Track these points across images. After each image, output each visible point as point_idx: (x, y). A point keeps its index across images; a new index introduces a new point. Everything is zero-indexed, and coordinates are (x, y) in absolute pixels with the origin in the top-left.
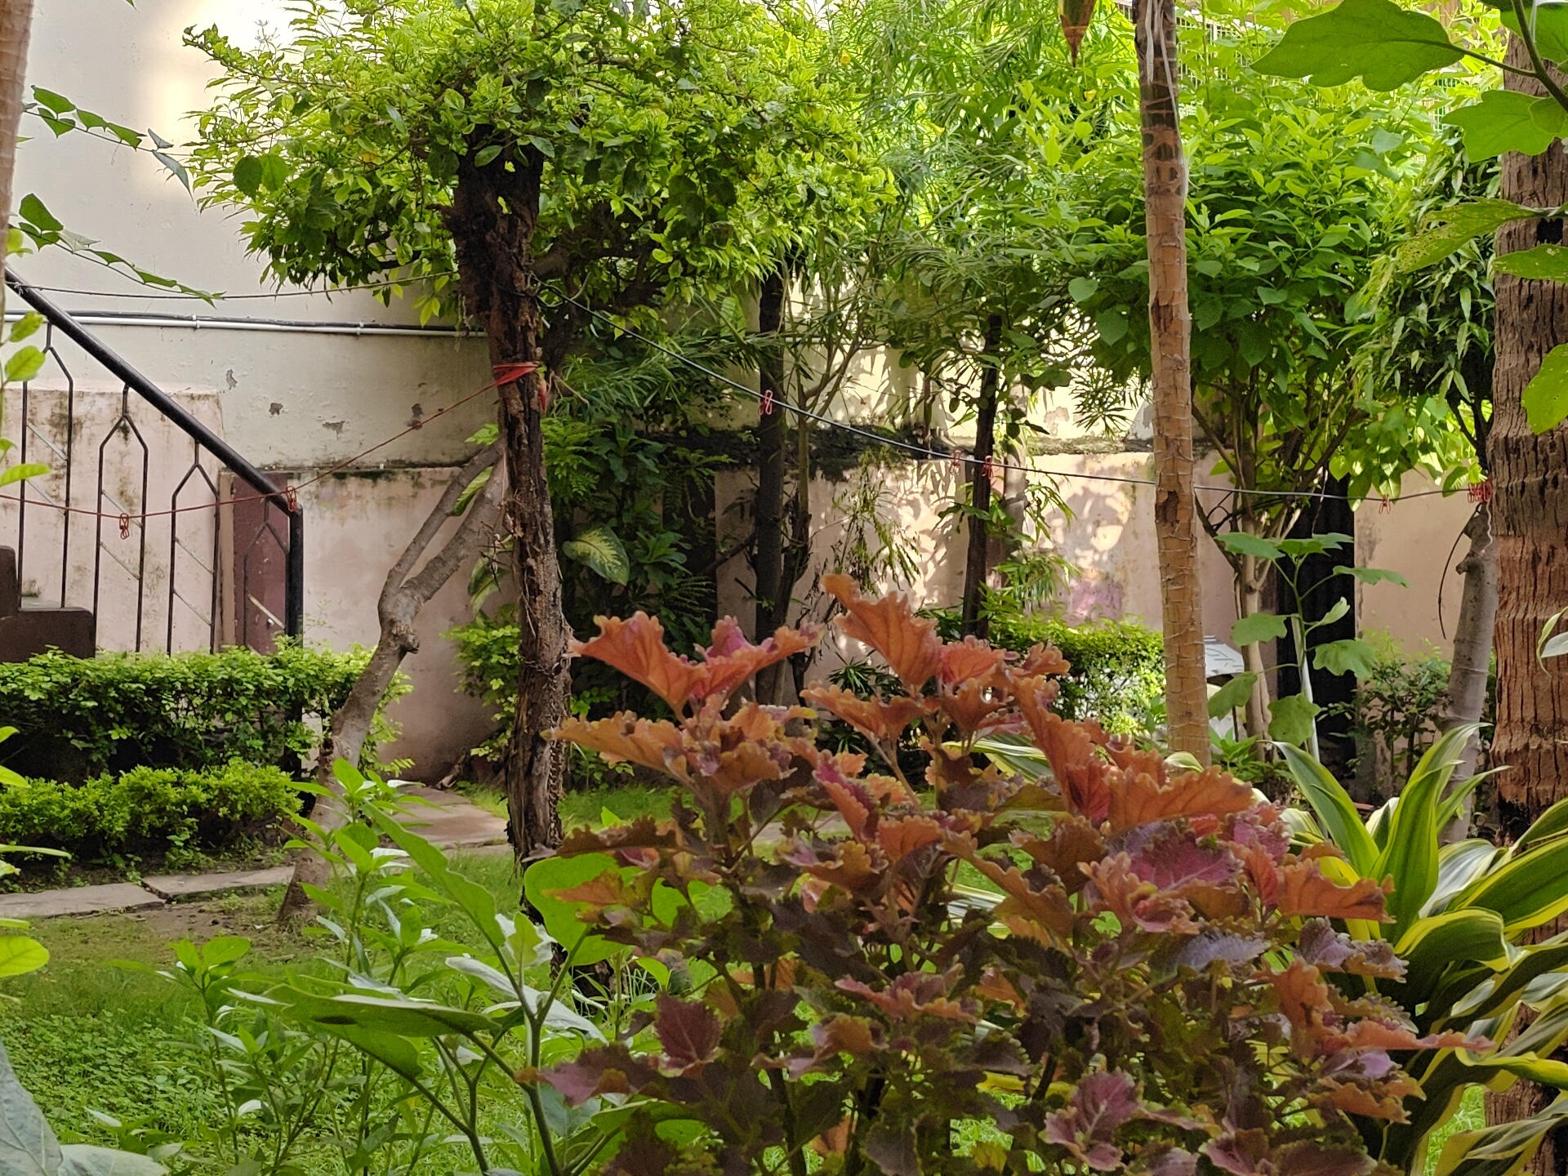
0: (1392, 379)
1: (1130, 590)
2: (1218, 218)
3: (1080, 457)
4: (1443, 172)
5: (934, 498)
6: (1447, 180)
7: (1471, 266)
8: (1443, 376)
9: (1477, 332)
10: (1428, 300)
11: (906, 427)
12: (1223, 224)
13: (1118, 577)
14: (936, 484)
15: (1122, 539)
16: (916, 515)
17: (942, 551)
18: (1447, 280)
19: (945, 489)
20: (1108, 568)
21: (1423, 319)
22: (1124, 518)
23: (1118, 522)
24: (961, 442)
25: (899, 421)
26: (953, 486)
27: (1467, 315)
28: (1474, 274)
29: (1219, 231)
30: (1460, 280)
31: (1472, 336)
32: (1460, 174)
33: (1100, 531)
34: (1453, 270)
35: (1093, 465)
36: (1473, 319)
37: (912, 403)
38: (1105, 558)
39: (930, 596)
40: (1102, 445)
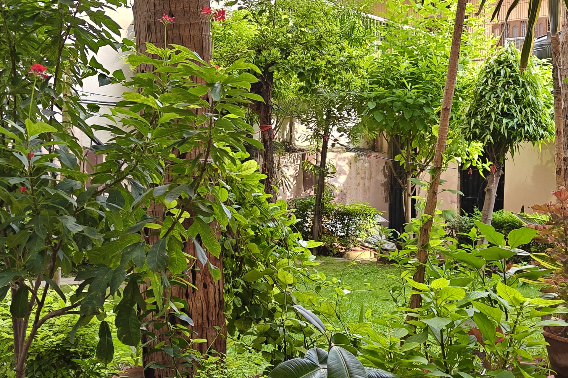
0: (470, 136)
1: (348, 195)
2: (413, 87)
3: (336, 153)
4: (485, 79)
5: (293, 165)
6: (486, 81)
7: (494, 106)
8: (485, 136)
9: (496, 124)
10: (481, 115)
11: (283, 142)
12: (415, 88)
13: (345, 191)
14: (294, 161)
15: (347, 180)
16: (288, 170)
17: (295, 182)
18: (488, 110)
19: (297, 162)
20: (342, 188)
21: (479, 120)
22: (347, 173)
23: (345, 174)
24: (300, 147)
25: (281, 140)
26: (299, 161)
27: (494, 119)
28: (495, 108)
29: (413, 91)
30: (492, 110)
31: (494, 125)
32: (490, 80)
33: (341, 177)
34: (489, 107)
35: (339, 156)
36: (495, 121)
37: (286, 134)
38: (342, 185)
39: (291, 196)
40: (340, 150)
